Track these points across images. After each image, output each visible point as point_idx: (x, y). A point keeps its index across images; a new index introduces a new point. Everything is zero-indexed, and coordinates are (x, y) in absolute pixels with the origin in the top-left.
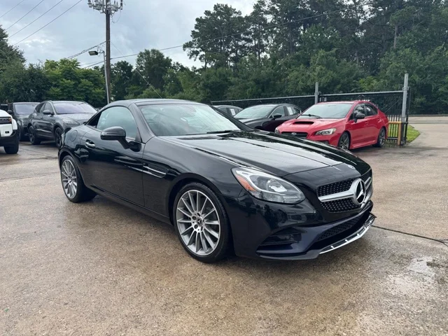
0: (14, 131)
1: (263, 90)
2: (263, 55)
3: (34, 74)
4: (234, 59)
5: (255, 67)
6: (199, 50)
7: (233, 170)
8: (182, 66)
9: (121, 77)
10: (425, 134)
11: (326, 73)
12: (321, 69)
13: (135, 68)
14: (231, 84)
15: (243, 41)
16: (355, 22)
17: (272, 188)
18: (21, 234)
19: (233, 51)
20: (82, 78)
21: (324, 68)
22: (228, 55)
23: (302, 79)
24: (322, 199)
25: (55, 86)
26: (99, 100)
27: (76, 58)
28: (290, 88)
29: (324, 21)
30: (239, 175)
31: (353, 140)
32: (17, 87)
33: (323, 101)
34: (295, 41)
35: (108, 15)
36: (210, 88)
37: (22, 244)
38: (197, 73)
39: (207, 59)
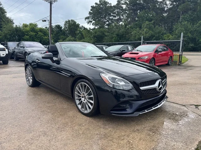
0: (6, 54)
1: (120, 39)
2: (121, 23)
3: (17, 29)
4: (108, 25)
5: (117, 28)
6: (92, 20)
7: (100, 74)
8: (84, 28)
9: (57, 32)
10: (190, 60)
11: (149, 32)
12: (147, 30)
13: (63, 28)
14: (106, 36)
15: (112, 17)
16: (163, 9)
17: (119, 82)
18: (3, 98)
19: (107, 21)
20: (39, 32)
21: (148, 30)
22: (105, 23)
23: (138, 35)
24: (141, 88)
25: (27, 35)
26: (46, 42)
27: (36, 23)
28: (132, 38)
29: (149, 8)
30: (103, 76)
31: (156, 62)
32: (10, 35)
33: (145, 44)
34: (136, 17)
35: (51, 4)
36: (97, 38)
37: (3, 101)
38: (91, 31)
39: (95, 24)
